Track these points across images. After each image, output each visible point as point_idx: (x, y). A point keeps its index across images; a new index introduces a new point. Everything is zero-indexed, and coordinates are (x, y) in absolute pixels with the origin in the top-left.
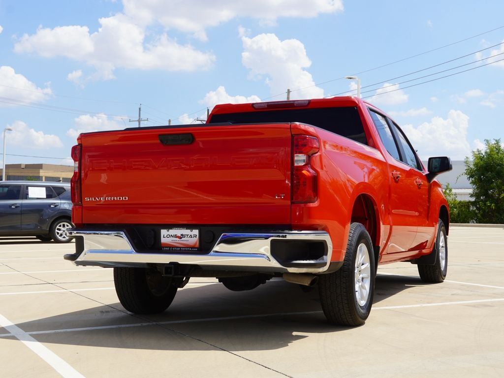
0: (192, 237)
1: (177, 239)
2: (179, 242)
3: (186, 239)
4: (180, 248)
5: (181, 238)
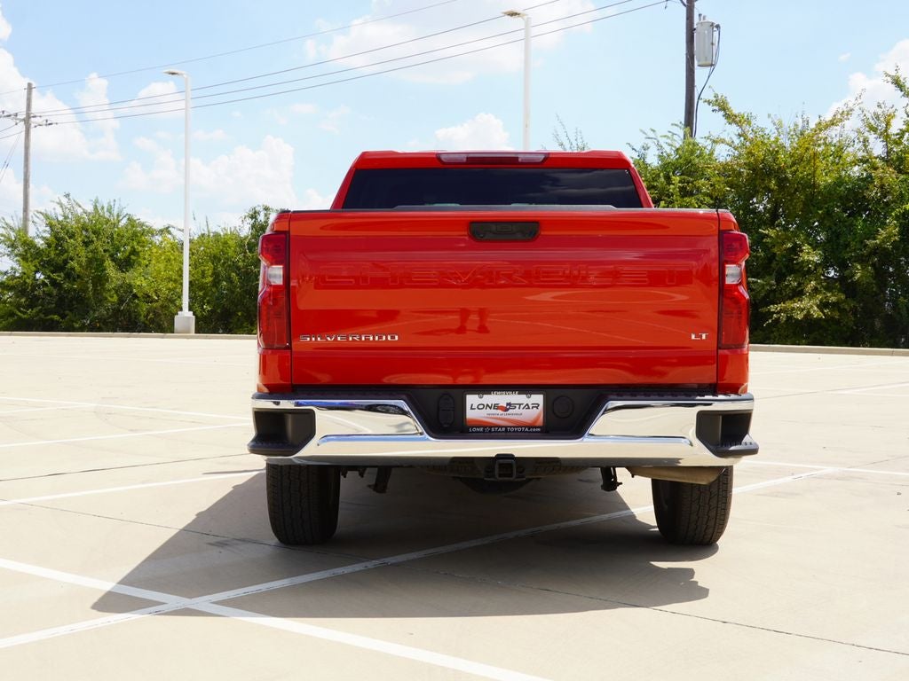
0: (529, 408)
1: (499, 412)
2: (503, 416)
3: (517, 411)
4: (506, 427)
5: (506, 410)
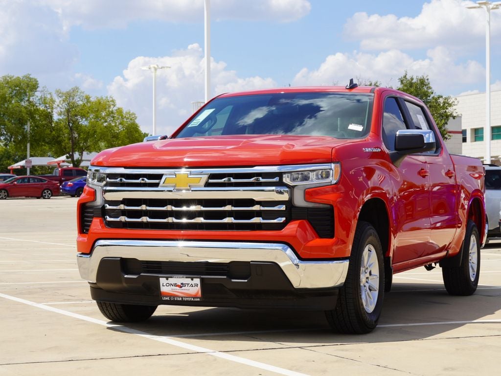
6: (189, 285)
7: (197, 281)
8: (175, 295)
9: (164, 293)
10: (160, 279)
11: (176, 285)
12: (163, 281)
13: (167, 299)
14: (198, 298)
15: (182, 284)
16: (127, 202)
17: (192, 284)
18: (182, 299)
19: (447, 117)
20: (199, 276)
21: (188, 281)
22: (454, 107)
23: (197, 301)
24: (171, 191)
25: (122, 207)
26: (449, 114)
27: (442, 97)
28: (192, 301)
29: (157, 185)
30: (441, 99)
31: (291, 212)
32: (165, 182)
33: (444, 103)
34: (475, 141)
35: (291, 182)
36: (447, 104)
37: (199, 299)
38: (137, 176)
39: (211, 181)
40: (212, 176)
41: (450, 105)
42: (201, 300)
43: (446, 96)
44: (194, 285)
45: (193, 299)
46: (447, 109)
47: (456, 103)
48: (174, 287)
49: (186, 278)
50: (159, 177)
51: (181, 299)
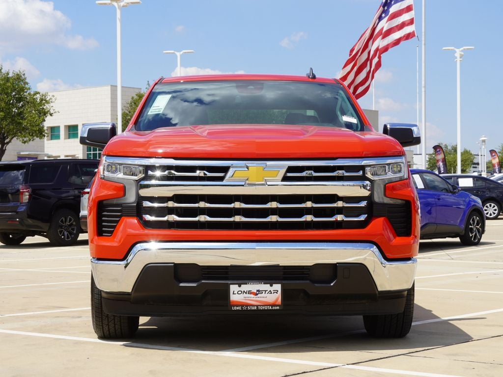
6: (267, 292)
7: (278, 287)
8: (247, 303)
9: (234, 302)
10: (231, 286)
11: (250, 292)
12: (234, 288)
13: (238, 308)
14: (277, 306)
15: (258, 291)
16: (177, 198)
17: (270, 291)
18: (258, 308)
19: (45, 114)
20: (280, 281)
21: (267, 287)
22: (51, 104)
23: (277, 310)
24: (243, 186)
25: (171, 204)
26: (46, 111)
27: (39, 93)
28: (270, 310)
29: (221, 179)
30: (38, 95)
31: (372, 208)
32: (234, 176)
33: (42, 100)
34: (69, 138)
35: (372, 176)
36: (44, 101)
37: (278, 308)
38: (193, 169)
39: (289, 175)
40: (290, 169)
41: (47, 102)
42: (281, 309)
43: (44, 93)
44: (272, 292)
45: (270, 308)
46: (45, 105)
47: (53, 100)
48: (248, 295)
49: (264, 284)
50: (225, 169)
51: (255, 308)
